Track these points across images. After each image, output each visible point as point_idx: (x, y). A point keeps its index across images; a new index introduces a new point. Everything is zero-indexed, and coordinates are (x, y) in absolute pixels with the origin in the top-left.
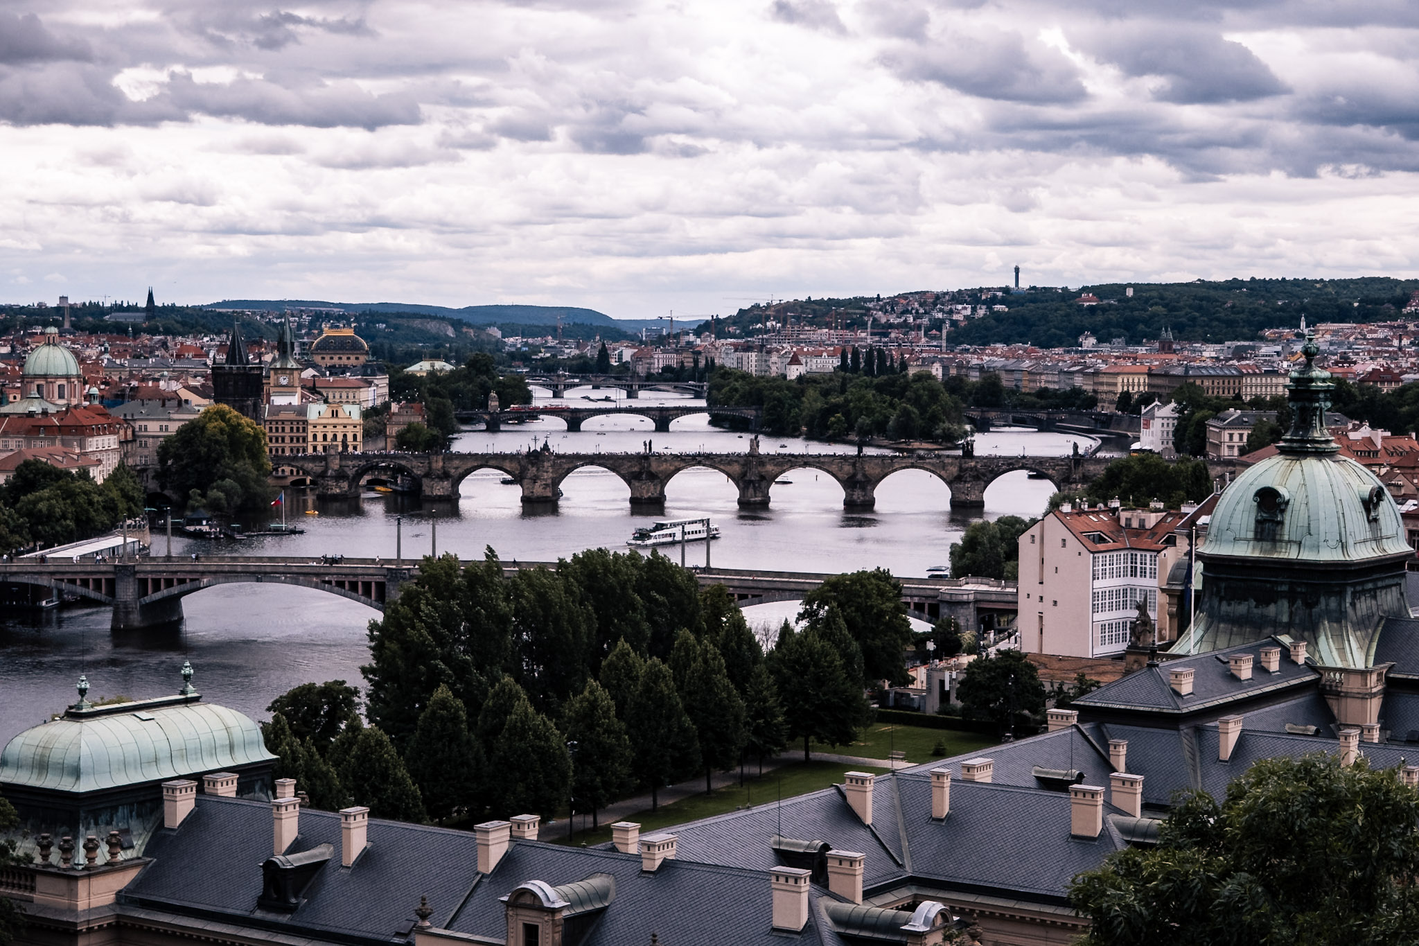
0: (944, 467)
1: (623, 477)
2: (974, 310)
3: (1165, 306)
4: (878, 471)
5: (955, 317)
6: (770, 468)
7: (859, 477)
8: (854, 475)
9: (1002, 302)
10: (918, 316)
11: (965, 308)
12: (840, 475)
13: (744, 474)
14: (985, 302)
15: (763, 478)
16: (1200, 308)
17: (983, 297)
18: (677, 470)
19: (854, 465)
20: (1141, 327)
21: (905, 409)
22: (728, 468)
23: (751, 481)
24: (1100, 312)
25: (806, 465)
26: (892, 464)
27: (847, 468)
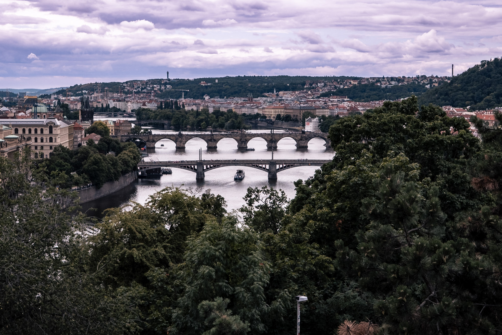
0: (297, 136)
1: (206, 141)
2: (160, 87)
3: (230, 85)
4: (278, 138)
5: (155, 89)
6: (248, 137)
7: (274, 139)
8: (272, 139)
9: (169, 84)
10: (142, 89)
11: (158, 86)
12: (268, 139)
13: (241, 139)
14: (163, 84)
15: (246, 140)
16: (241, 86)
17: (162, 83)
18: (222, 138)
19: (272, 136)
20: (223, 92)
21: (232, 120)
22: (236, 138)
23: (243, 141)
24: (208, 88)
25: (258, 136)
26: (282, 136)
27: (270, 137)
